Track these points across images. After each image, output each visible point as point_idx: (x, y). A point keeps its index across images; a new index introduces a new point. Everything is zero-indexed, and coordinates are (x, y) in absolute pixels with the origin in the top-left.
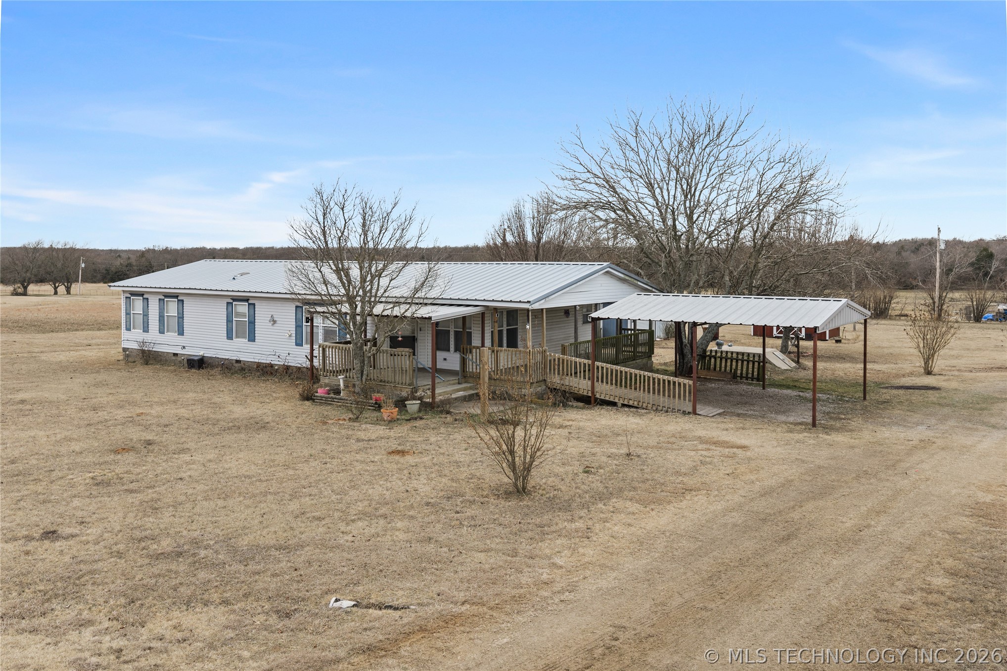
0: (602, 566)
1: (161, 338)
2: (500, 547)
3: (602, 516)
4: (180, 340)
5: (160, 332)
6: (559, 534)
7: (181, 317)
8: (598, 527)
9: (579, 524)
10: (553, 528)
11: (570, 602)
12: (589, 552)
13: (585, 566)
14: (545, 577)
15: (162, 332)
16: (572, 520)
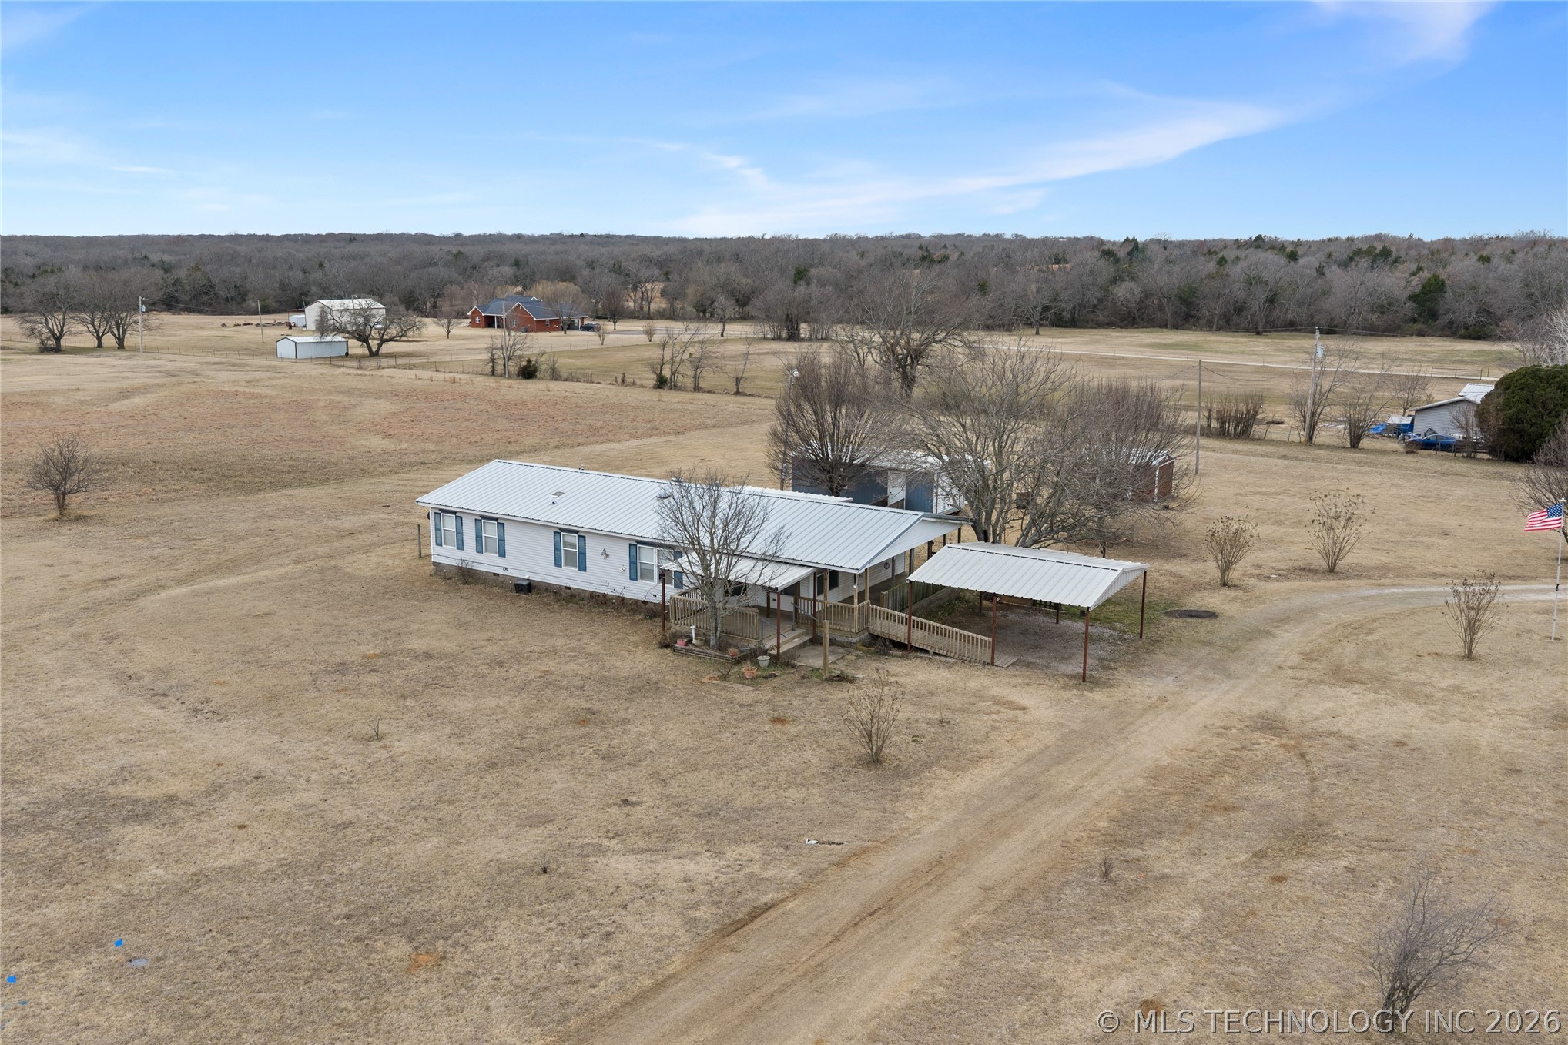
0: (932, 818)
1: (478, 557)
2: (875, 806)
3: (929, 782)
4: (501, 561)
5: (477, 552)
6: (906, 796)
7: (502, 540)
8: (927, 790)
9: (916, 789)
10: (902, 792)
11: (919, 839)
12: (924, 809)
13: (923, 818)
14: (903, 825)
15: (479, 551)
16: (911, 786)
